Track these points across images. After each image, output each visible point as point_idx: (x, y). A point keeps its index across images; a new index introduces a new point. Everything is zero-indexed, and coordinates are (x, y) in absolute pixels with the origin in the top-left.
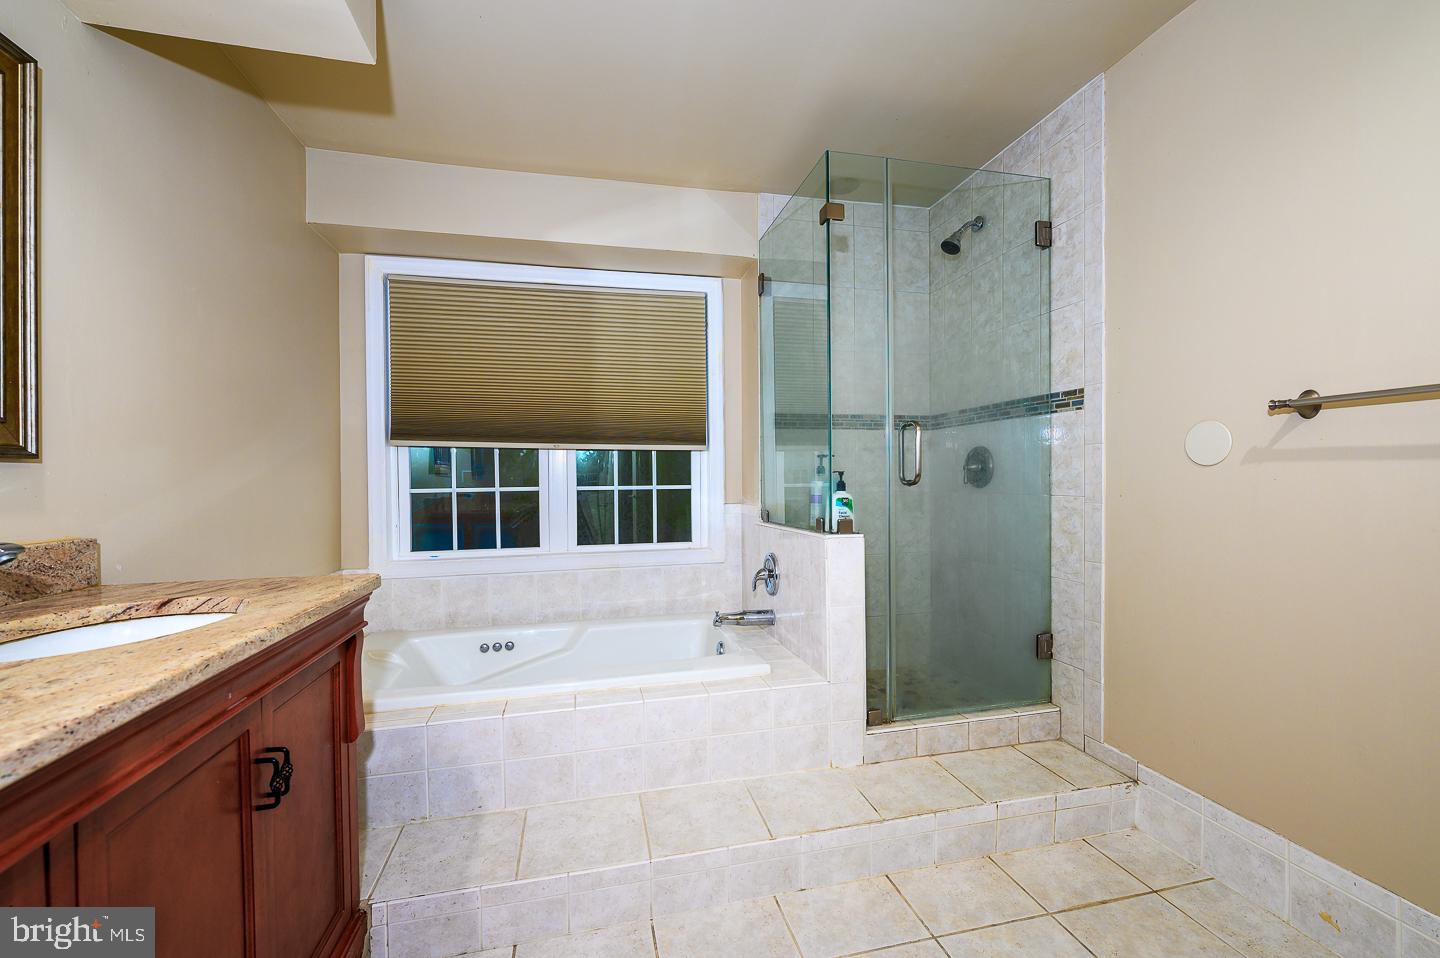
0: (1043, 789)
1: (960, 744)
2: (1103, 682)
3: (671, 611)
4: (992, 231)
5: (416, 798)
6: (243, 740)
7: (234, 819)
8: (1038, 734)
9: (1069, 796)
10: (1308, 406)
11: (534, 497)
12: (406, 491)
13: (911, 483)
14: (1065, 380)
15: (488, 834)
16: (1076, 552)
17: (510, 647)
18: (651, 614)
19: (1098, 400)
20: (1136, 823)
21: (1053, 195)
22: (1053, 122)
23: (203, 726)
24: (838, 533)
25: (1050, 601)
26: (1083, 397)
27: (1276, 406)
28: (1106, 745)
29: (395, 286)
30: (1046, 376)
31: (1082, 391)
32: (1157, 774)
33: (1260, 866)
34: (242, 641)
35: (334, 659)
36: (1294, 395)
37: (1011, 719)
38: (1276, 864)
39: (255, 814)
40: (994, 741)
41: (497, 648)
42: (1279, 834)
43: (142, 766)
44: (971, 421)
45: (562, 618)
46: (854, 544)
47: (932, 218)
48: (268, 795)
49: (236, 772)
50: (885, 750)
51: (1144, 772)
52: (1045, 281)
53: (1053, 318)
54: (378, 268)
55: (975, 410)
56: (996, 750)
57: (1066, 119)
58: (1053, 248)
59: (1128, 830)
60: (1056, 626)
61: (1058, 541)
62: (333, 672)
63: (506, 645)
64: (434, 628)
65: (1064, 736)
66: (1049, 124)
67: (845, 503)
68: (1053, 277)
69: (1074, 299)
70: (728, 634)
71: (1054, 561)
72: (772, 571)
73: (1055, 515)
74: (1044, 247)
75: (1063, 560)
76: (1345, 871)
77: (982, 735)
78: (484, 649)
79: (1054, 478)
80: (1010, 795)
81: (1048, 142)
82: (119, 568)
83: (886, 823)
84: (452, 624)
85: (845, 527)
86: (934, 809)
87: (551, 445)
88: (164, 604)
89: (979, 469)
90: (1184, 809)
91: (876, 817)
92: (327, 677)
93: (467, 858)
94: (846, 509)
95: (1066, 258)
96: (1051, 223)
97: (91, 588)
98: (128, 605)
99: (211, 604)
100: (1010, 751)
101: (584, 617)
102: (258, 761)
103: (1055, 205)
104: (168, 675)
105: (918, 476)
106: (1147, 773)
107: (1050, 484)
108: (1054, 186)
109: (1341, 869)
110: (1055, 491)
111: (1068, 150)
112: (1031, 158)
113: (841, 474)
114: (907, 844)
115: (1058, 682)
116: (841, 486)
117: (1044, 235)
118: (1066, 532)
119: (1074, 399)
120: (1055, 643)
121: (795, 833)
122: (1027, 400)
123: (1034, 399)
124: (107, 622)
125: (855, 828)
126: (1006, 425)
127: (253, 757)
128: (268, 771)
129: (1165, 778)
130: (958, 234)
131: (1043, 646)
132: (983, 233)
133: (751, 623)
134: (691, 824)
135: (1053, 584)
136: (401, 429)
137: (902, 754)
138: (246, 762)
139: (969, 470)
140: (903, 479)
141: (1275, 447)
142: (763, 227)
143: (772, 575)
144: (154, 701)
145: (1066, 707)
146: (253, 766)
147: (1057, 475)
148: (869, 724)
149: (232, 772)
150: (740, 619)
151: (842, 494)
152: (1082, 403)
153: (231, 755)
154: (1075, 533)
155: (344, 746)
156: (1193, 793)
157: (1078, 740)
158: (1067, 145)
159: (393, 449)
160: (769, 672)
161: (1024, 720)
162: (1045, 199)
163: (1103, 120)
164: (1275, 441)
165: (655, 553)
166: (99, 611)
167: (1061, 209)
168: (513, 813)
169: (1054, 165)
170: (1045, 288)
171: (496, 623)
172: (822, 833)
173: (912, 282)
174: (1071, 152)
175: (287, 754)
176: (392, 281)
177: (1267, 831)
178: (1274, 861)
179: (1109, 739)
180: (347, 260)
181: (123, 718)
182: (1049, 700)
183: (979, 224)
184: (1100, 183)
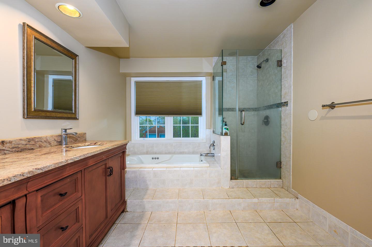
0: (271, 197)
1: (254, 186)
2: (291, 174)
3: (193, 153)
4: (270, 62)
5: (136, 184)
6: (106, 164)
7: (104, 177)
8: (276, 186)
9: (278, 199)
10: (332, 106)
11: (164, 127)
12: (139, 125)
13: (242, 124)
14: (284, 99)
15: (149, 192)
16: (286, 142)
17: (158, 158)
18: (189, 153)
19: (291, 104)
20: (298, 208)
21: (282, 54)
22: (282, 35)
23: (100, 160)
24: (224, 135)
25: (281, 154)
26: (288, 103)
27: (323, 106)
28: (292, 189)
29: (137, 83)
30: (280, 98)
31: (288, 102)
32: (302, 196)
33: (322, 219)
34: (105, 148)
35: (121, 155)
36: (329, 103)
37: (269, 181)
38: (325, 218)
39: (107, 177)
40: (264, 186)
41: (155, 158)
42: (326, 211)
43: (92, 164)
44: (265, 109)
45: (169, 153)
46: (228, 138)
47: (258, 59)
48: (110, 175)
49: (105, 169)
50: (235, 185)
51: (299, 196)
52: (280, 75)
53: (282, 84)
54: (134, 80)
55: (266, 106)
56: (264, 189)
57: (285, 35)
58: (282, 66)
59: (295, 210)
60: (282, 160)
61: (283, 139)
62: (121, 157)
63: (157, 158)
64: (144, 154)
65: (283, 187)
66: (281, 36)
67: (227, 129)
68: (282, 74)
69: (286, 79)
70: (203, 158)
71: (282, 144)
72: (213, 144)
73: (282, 132)
74: (280, 66)
75: (284, 144)
76: (339, 220)
77: (260, 185)
78: (153, 158)
79: (282, 124)
80: (262, 197)
81: (281, 40)
82: (89, 138)
83: (230, 199)
84: (147, 153)
85: (226, 134)
86: (242, 198)
87: (167, 116)
88: (96, 143)
89: (266, 121)
90: (307, 205)
91: (228, 198)
92: (120, 157)
93: (144, 195)
94: (226, 130)
95: (285, 69)
96: (281, 61)
97: (85, 141)
98: (90, 143)
99: (102, 144)
100: (268, 189)
101: (174, 153)
102: (108, 168)
103: (282, 56)
104: (95, 151)
105: (244, 123)
106: (300, 196)
107: (281, 125)
108: (282, 51)
109: (338, 219)
110: (282, 127)
111: (285, 42)
112: (278, 44)
113: (226, 122)
114: (235, 205)
115: (282, 174)
116: (226, 125)
117: (280, 63)
118: (284, 137)
119: (286, 104)
120: (282, 164)
121: (209, 199)
122: (276, 104)
123: (278, 104)
124: (88, 146)
125: (223, 199)
126: (272, 110)
127: (107, 168)
128: (109, 170)
129: (304, 198)
130: (261, 64)
131: (279, 165)
132: (268, 63)
133: (209, 156)
134: (188, 195)
135: (281, 150)
136: (138, 113)
137: (239, 187)
138: (106, 168)
139: (264, 121)
140: (241, 123)
141: (326, 116)
142: (214, 65)
143: (214, 145)
144: (93, 154)
145: (284, 180)
146: (107, 169)
147: (282, 123)
148: (231, 179)
149: (104, 170)
150: (207, 155)
151: (226, 127)
152: (287, 105)
153: (104, 166)
154: (286, 137)
155: (122, 171)
156: (309, 201)
157: (286, 188)
158: (285, 41)
159: (136, 117)
160: (209, 166)
161: (272, 182)
162: (280, 54)
163: (292, 35)
164: (326, 114)
165: (190, 139)
166: (87, 144)
167: (284, 57)
168: (154, 189)
169: (282, 46)
170: (280, 77)
171: (156, 153)
172: (215, 199)
173: (252, 75)
174: (286, 43)
175: (112, 168)
176: (136, 82)
177: (323, 210)
178: (325, 217)
179: (293, 188)
180: (128, 78)
181: (90, 155)
182: (280, 178)
183: (267, 60)
184: (291, 51)
